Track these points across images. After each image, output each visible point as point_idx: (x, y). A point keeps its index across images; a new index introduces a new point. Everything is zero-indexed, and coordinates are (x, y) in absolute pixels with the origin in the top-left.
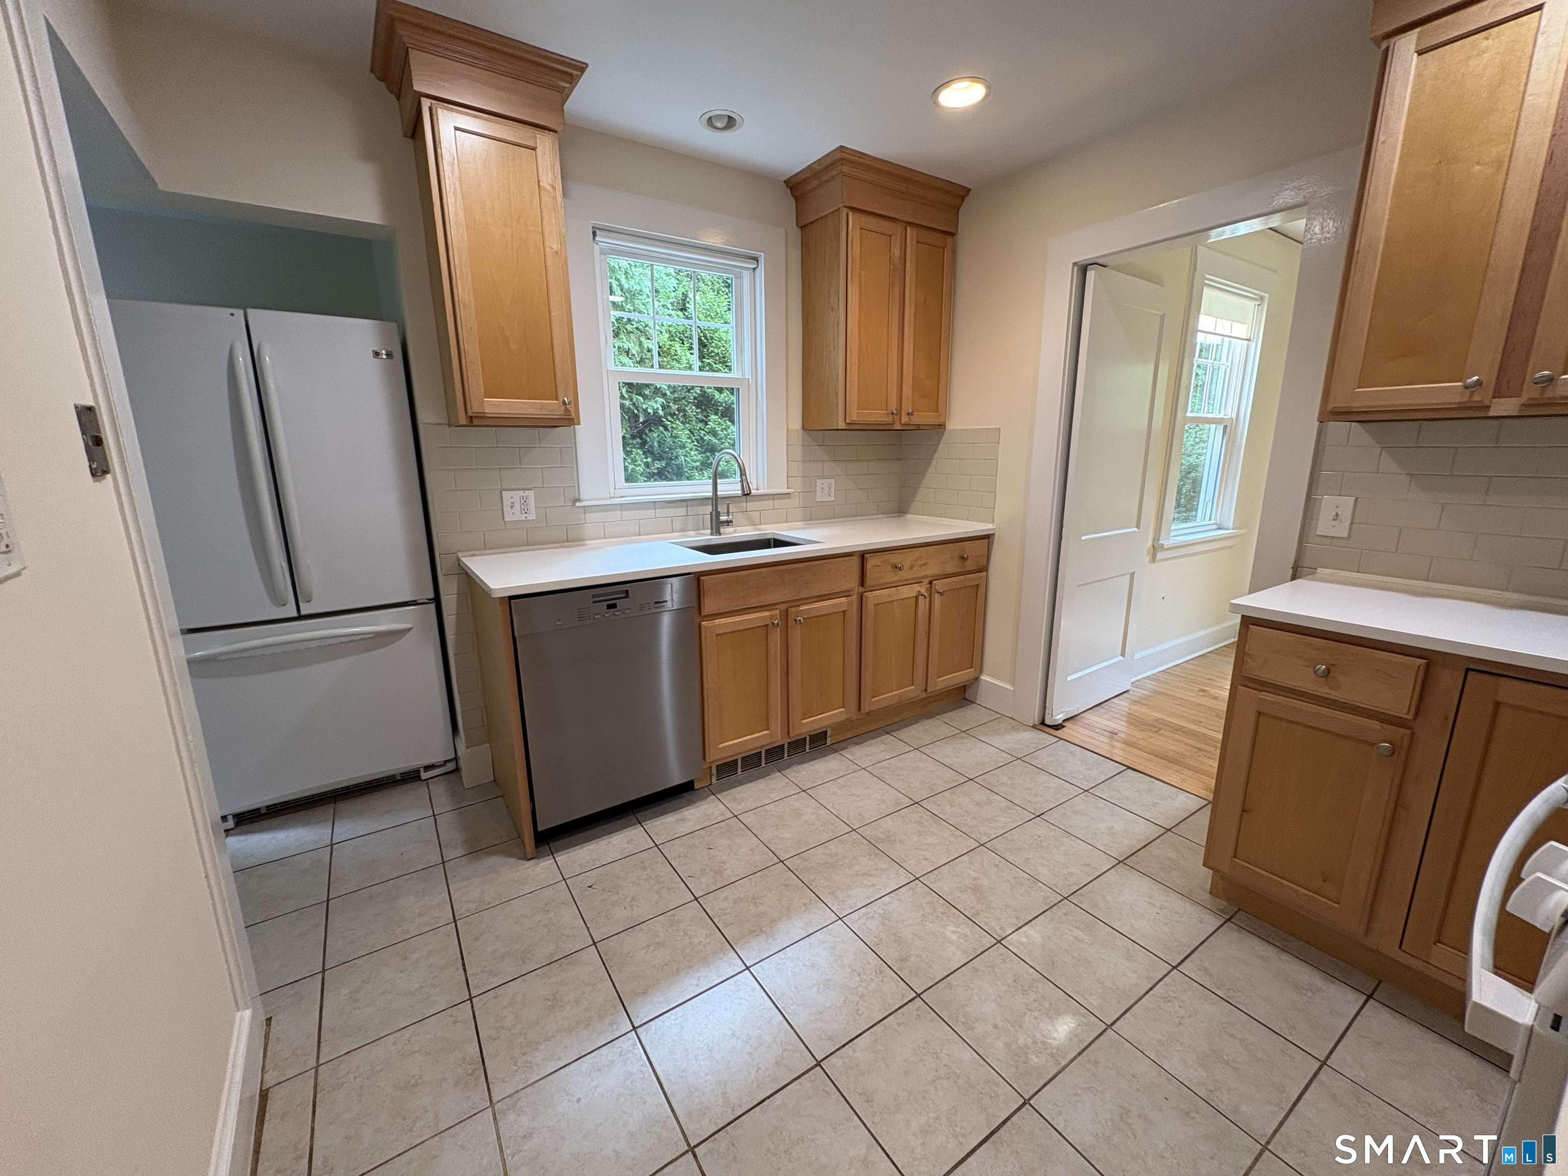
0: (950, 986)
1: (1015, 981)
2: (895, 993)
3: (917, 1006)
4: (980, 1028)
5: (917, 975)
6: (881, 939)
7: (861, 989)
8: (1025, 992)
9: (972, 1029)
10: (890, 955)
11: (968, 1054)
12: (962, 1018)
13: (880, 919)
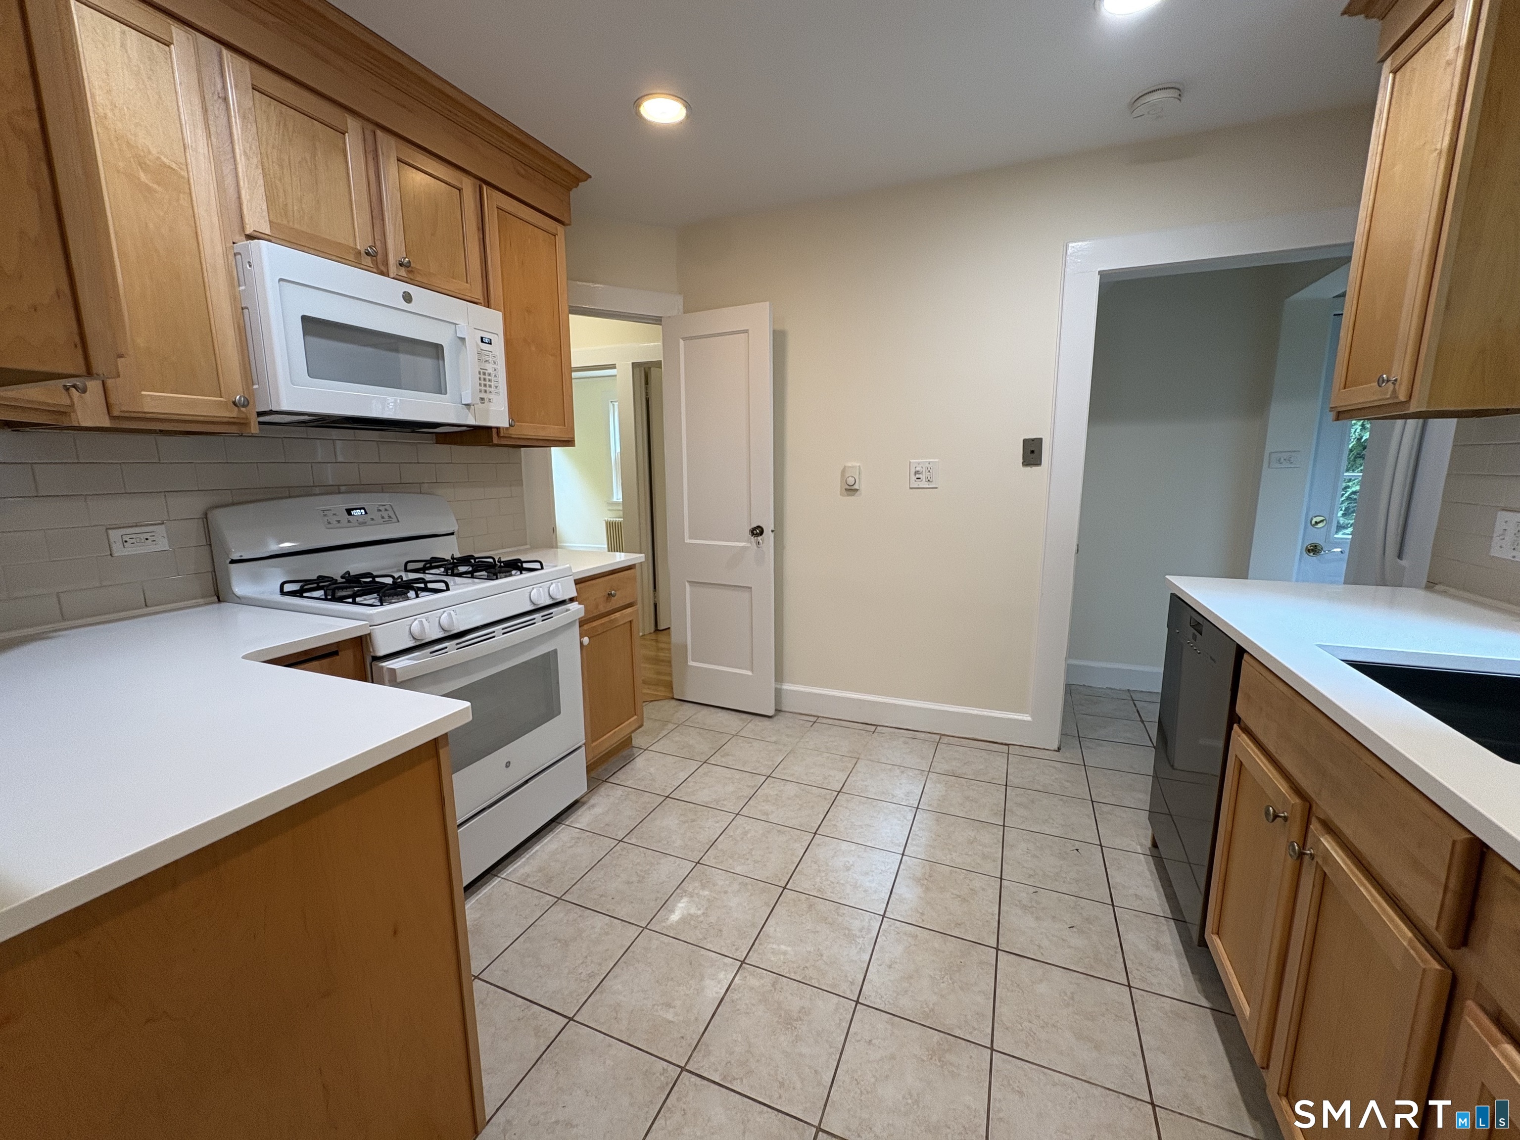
0: (767, 904)
1: (721, 931)
2: (801, 882)
3: (782, 881)
4: (736, 886)
5: (794, 900)
6: (838, 915)
7: (823, 874)
8: (711, 925)
9: (740, 884)
10: (822, 906)
11: (738, 869)
12: (750, 887)
13: (854, 932)
